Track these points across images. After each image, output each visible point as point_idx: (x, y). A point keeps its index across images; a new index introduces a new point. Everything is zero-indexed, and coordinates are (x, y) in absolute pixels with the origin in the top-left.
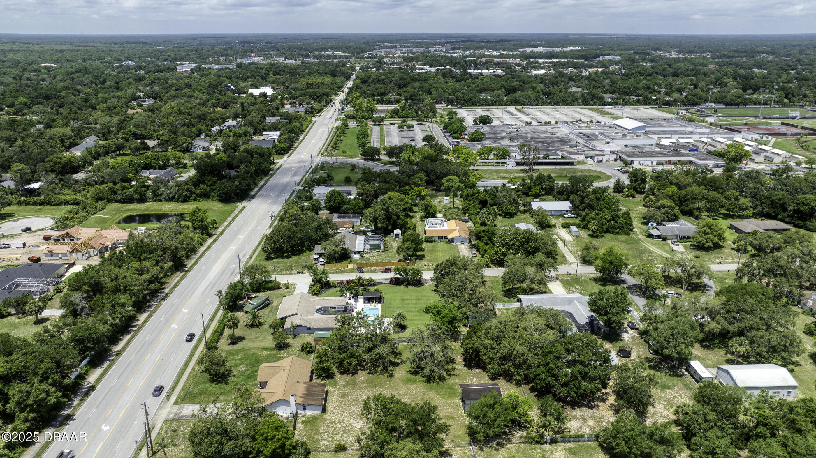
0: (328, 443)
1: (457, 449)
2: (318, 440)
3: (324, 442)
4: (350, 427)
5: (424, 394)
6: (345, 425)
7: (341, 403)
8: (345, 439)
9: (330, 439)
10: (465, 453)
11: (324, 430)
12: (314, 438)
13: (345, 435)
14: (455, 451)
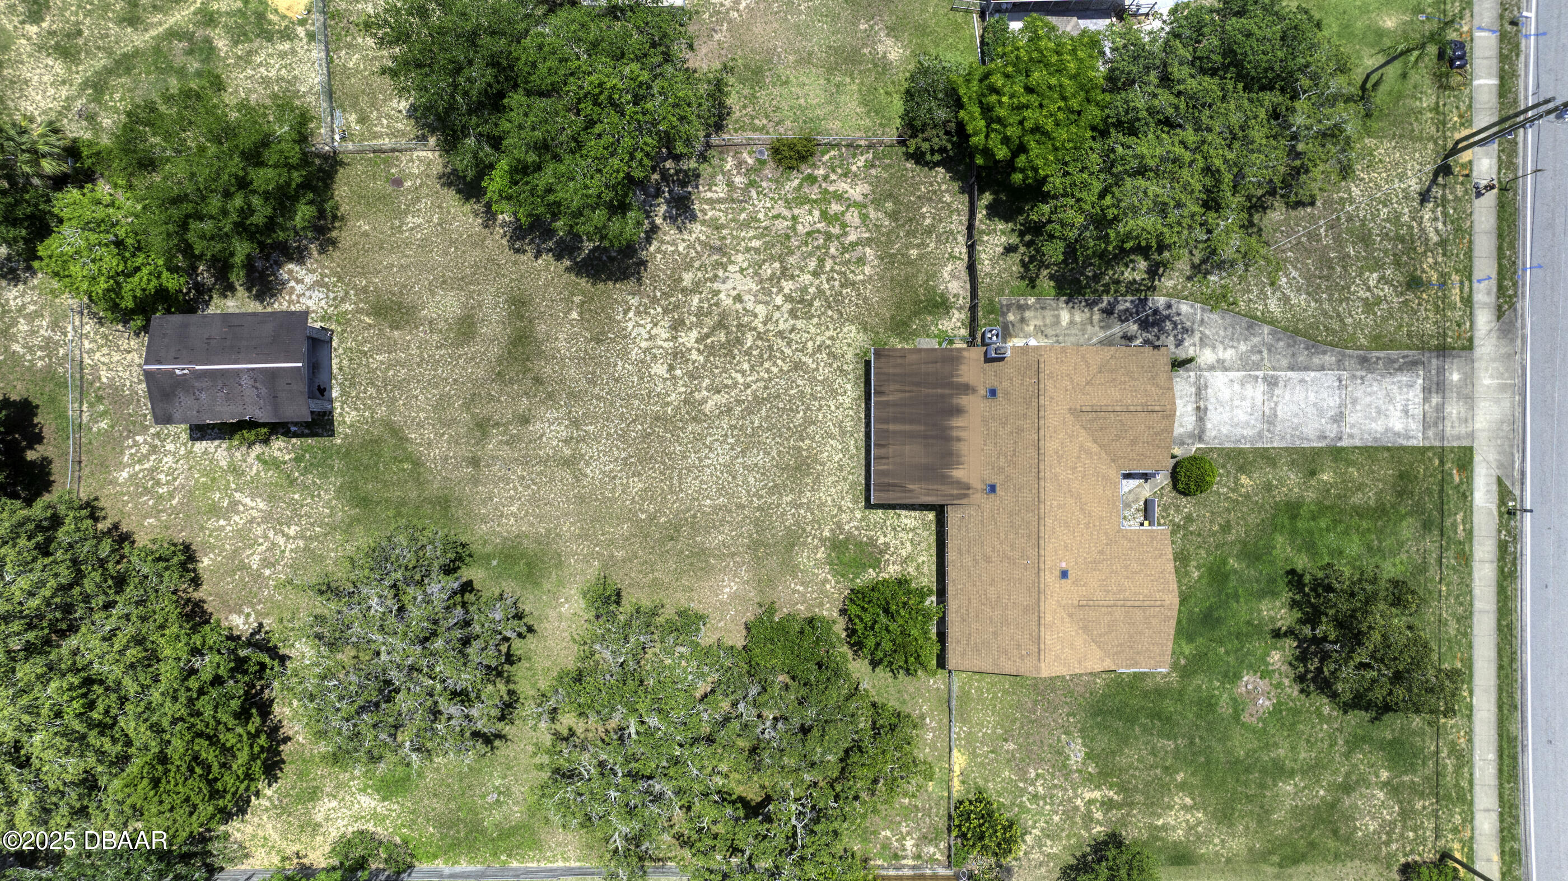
0: (843, 186)
1: (386, 142)
2: (877, 203)
3: (857, 192)
4: (767, 270)
5: (475, 462)
6: (788, 286)
7: (809, 422)
8: (780, 208)
9: (835, 208)
10: (362, 120)
11: (861, 261)
12: (893, 216)
13: (782, 225)
14: (394, 134)
